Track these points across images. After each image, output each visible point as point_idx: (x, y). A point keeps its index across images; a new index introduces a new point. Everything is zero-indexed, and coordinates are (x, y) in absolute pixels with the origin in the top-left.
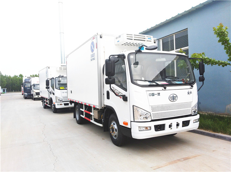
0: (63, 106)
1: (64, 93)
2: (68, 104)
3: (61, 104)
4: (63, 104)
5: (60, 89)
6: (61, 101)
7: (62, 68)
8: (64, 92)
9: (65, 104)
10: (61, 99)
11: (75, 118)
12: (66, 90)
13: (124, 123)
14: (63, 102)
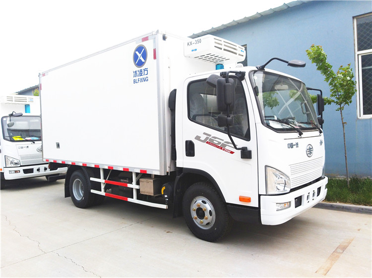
0: (22, 175)
1: (22, 148)
2: (31, 171)
3: (16, 172)
4: (22, 172)
5: (14, 141)
6: (16, 164)
7: (14, 98)
8: (24, 146)
9: (26, 171)
10: (16, 161)
11: (70, 198)
12: (41, 142)
13: (241, 199)
14: (21, 166)
